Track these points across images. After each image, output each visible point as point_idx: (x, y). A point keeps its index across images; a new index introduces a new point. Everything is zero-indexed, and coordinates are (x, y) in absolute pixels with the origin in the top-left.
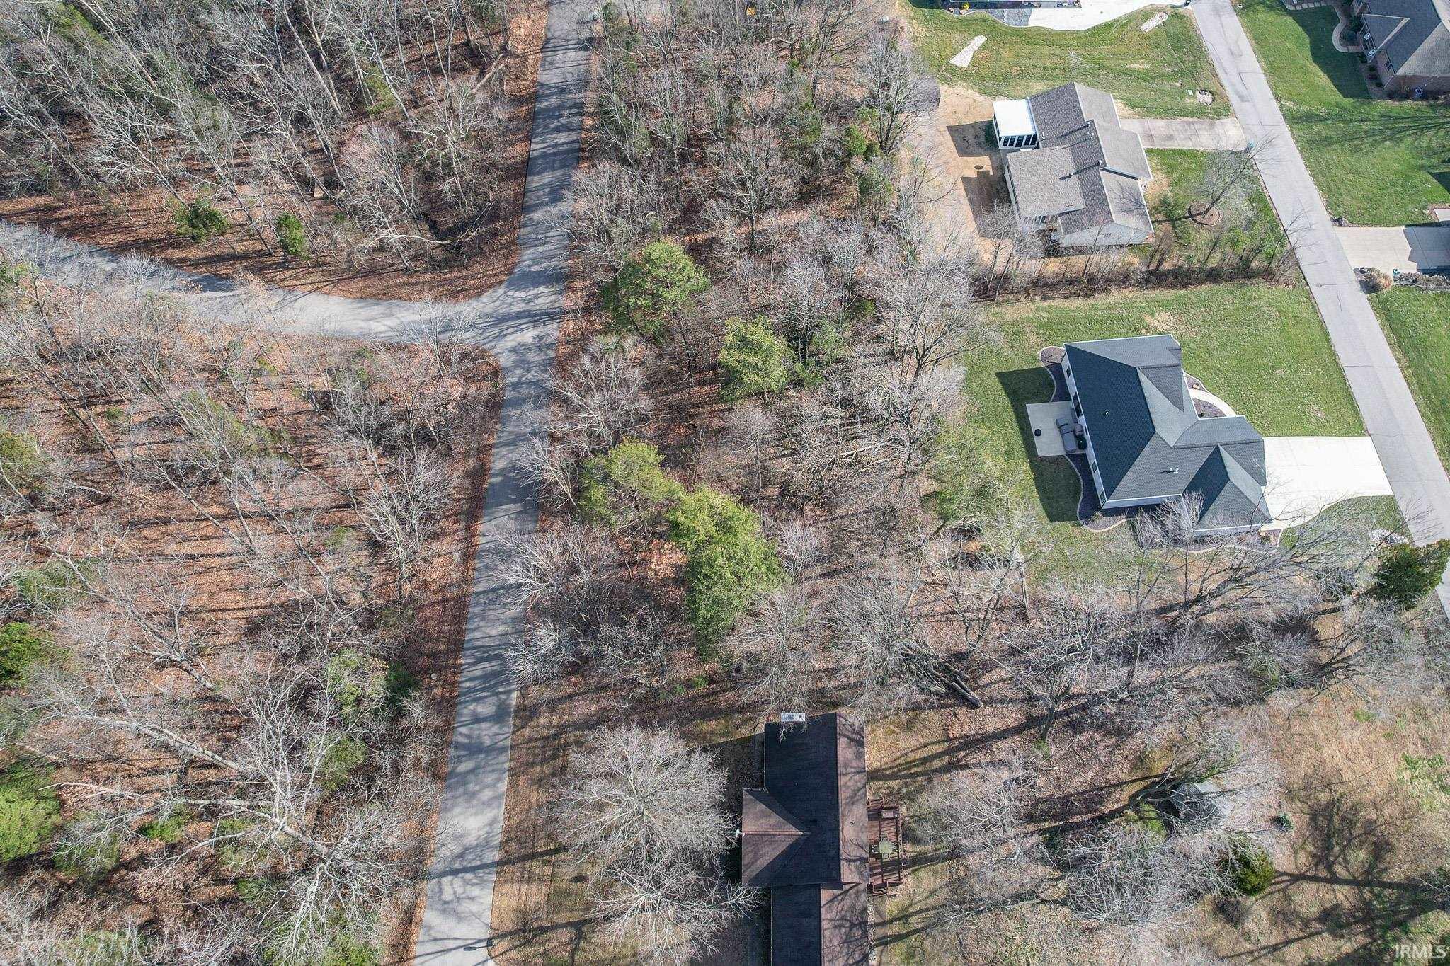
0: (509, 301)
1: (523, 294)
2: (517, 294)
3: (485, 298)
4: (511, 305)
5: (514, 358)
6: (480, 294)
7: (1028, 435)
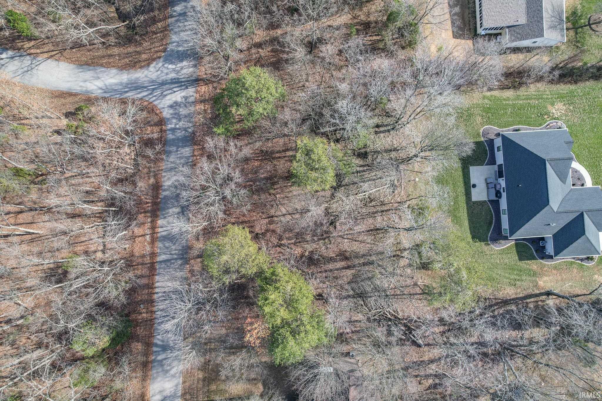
0: (166, 71)
1: (174, 67)
2: (170, 66)
3: (152, 68)
4: (167, 74)
5: (171, 111)
6: (148, 65)
7: (468, 186)
